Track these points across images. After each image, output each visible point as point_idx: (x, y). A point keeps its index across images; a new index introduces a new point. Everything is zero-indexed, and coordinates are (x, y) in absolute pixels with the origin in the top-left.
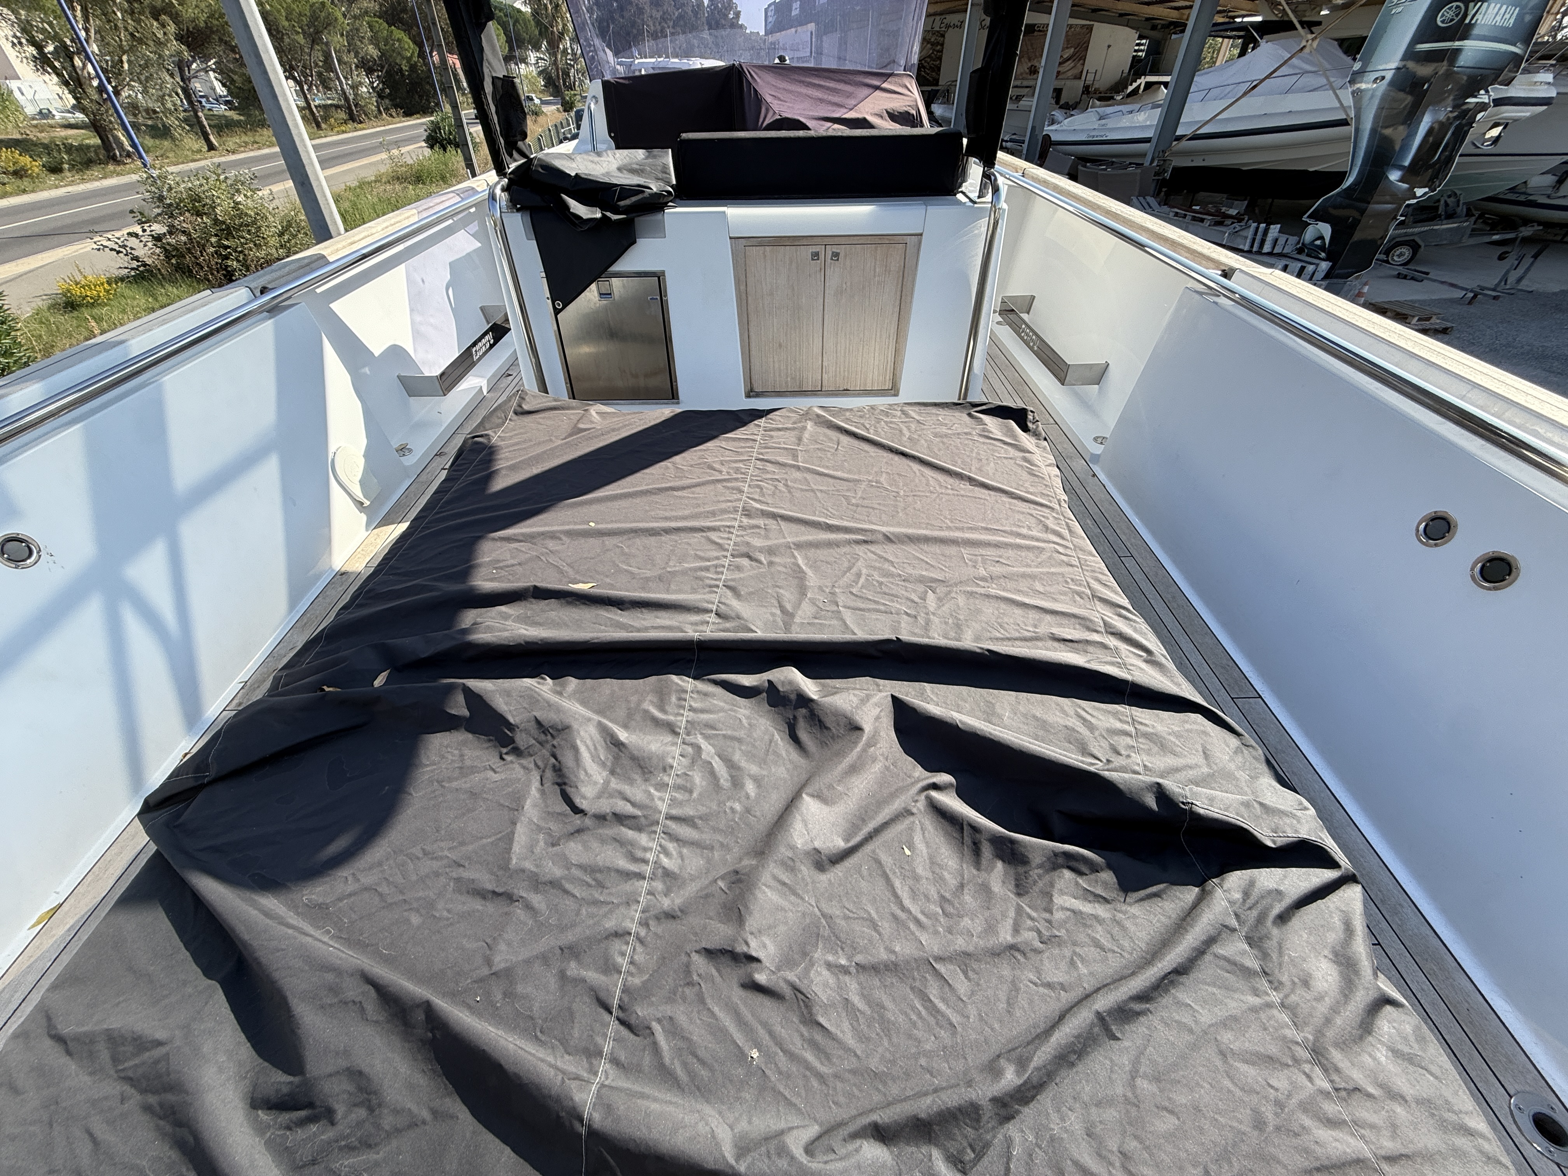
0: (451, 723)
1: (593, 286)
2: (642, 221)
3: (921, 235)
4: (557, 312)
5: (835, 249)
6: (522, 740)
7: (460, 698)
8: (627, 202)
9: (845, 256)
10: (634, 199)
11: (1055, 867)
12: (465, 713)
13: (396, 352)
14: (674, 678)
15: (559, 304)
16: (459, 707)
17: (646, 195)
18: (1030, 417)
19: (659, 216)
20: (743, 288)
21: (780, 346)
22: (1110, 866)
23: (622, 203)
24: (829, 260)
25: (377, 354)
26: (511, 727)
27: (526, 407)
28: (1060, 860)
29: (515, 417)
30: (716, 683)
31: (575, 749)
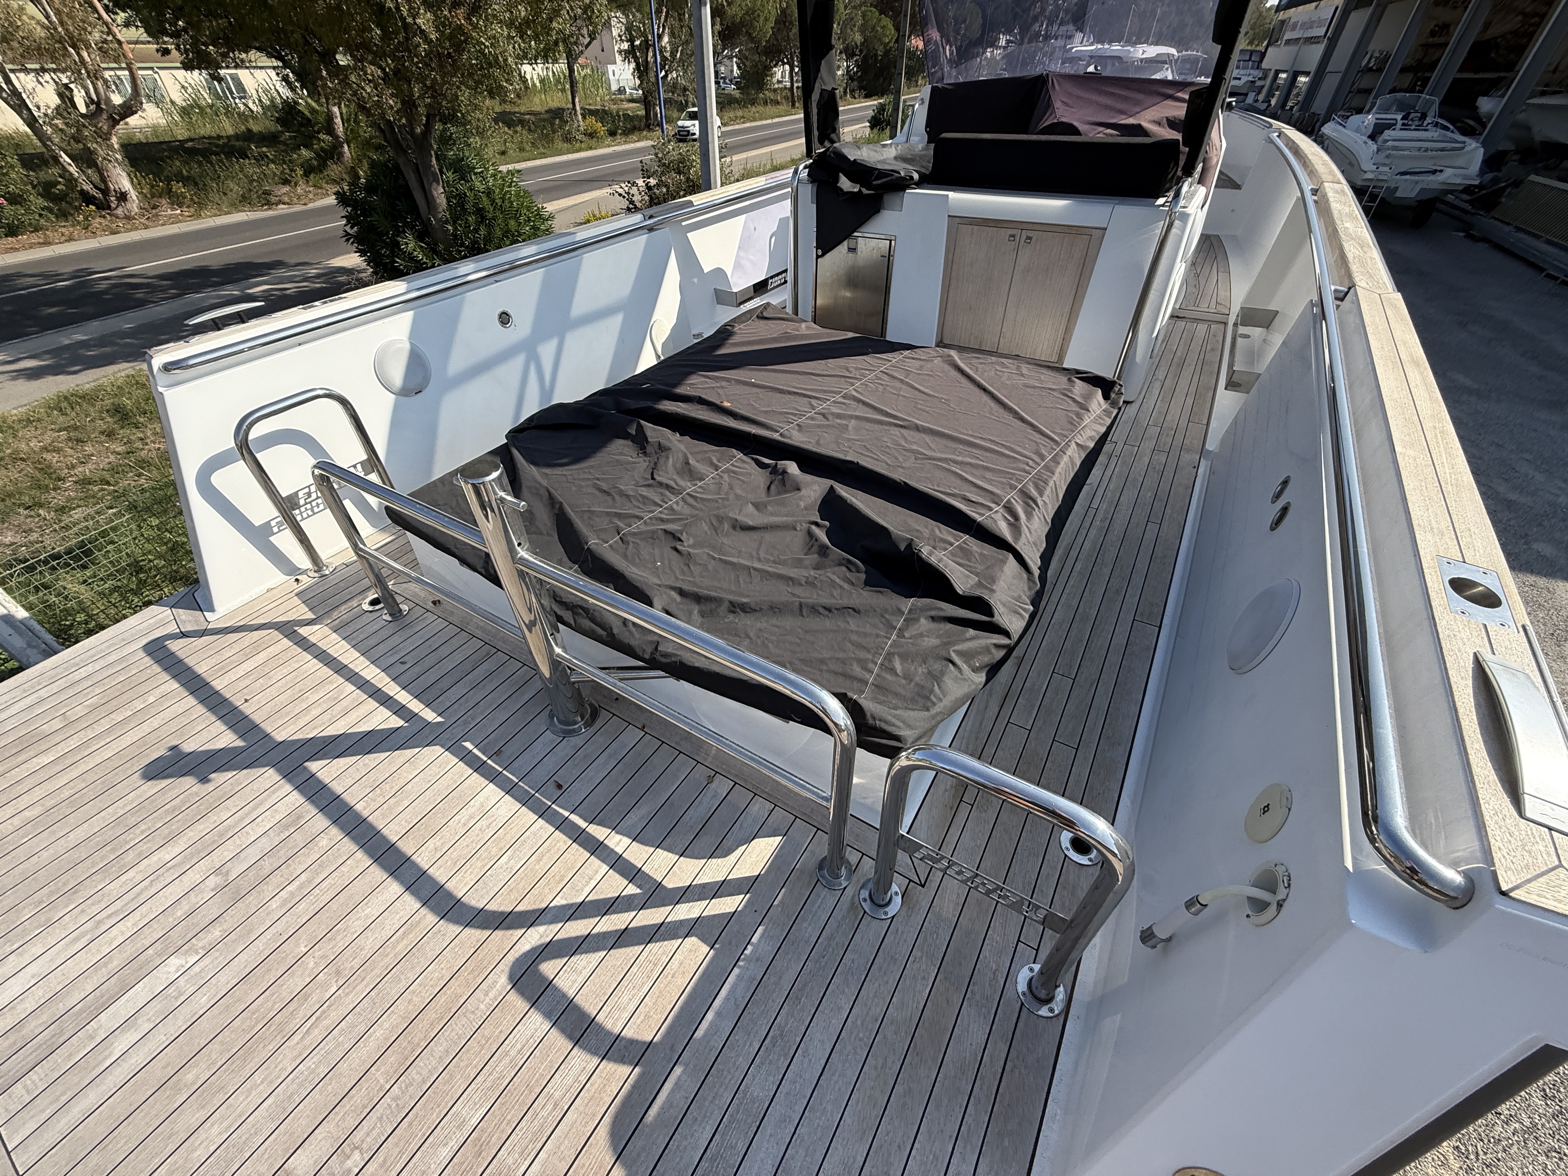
0: (626, 436)
1: (845, 243)
2: (888, 198)
3: (1106, 229)
4: (818, 257)
5: (1030, 234)
6: (649, 449)
7: (635, 427)
8: (879, 182)
9: (1037, 240)
10: (884, 180)
11: (840, 564)
12: (634, 432)
13: (719, 273)
14: (734, 450)
15: (820, 252)
16: (633, 430)
17: (893, 178)
18: (1116, 389)
19: (901, 194)
20: (950, 256)
21: (970, 308)
22: (866, 572)
23: (875, 183)
24: (1022, 243)
25: (705, 272)
26: (647, 442)
27: (765, 314)
28: (844, 562)
29: (756, 319)
30: (753, 459)
31: (668, 458)
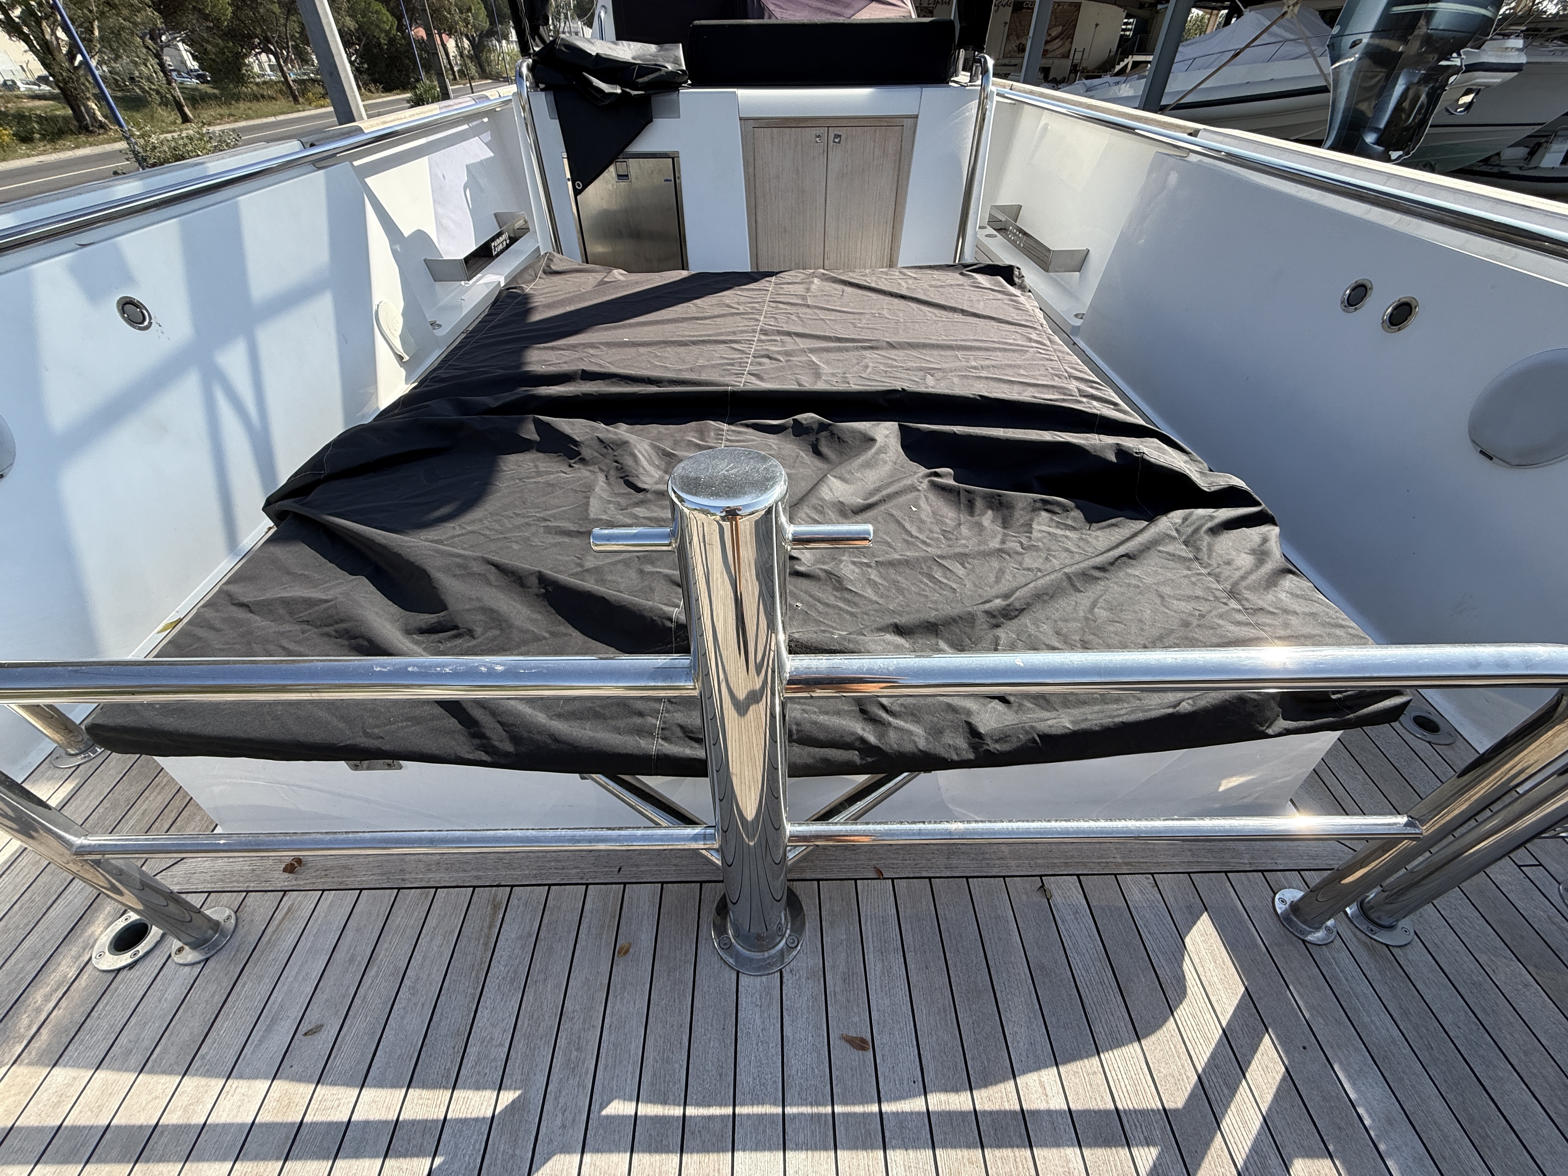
0: (524, 446)
1: (612, 168)
2: (658, 101)
3: (916, 117)
4: (577, 193)
5: (837, 131)
6: (586, 452)
7: (532, 427)
8: (645, 79)
9: (847, 138)
10: (651, 76)
11: (1034, 510)
12: (536, 437)
13: (420, 236)
14: (712, 422)
15: (579, 185)
16: (530, 432)
17: (663, 73)
18: (1016, 273)
19: (674, 96)
20: (751, 170)
21: (785, 230)
22: (1078, 507)
23: (640, 80)
24: (831, 143)
25: (406, 235)
26: (576, 443)
27: (554, 267)
28: (1038, 505)
29: (544, 276)
30: (747, 426)
31: (634, 456)
